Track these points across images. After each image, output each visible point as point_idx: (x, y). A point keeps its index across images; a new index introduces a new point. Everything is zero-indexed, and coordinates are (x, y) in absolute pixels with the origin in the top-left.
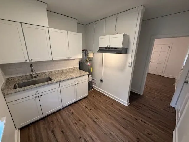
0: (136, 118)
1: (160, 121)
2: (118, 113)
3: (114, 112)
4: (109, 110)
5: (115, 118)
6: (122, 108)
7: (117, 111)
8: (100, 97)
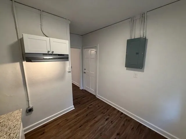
0: (87, 108)
1: (91, 98)
2: (80, 118)
3: (78, 121)
4: (75, 125)
5: (85, 122)
6: (75, 113)
7: (77, 118)
8: (44, 133)
